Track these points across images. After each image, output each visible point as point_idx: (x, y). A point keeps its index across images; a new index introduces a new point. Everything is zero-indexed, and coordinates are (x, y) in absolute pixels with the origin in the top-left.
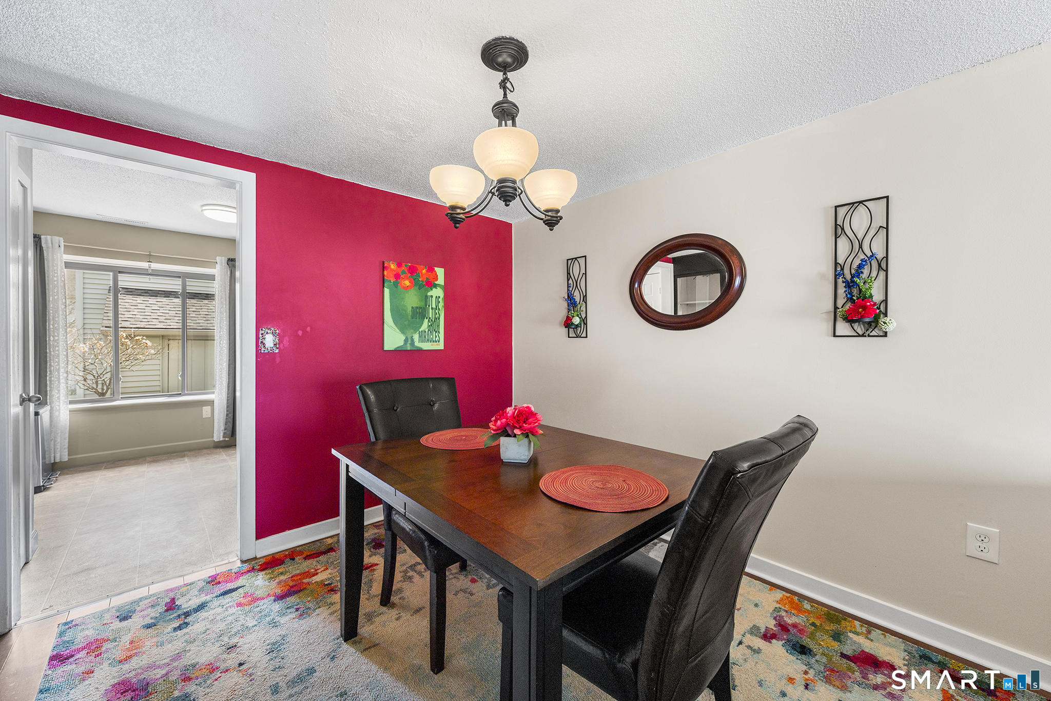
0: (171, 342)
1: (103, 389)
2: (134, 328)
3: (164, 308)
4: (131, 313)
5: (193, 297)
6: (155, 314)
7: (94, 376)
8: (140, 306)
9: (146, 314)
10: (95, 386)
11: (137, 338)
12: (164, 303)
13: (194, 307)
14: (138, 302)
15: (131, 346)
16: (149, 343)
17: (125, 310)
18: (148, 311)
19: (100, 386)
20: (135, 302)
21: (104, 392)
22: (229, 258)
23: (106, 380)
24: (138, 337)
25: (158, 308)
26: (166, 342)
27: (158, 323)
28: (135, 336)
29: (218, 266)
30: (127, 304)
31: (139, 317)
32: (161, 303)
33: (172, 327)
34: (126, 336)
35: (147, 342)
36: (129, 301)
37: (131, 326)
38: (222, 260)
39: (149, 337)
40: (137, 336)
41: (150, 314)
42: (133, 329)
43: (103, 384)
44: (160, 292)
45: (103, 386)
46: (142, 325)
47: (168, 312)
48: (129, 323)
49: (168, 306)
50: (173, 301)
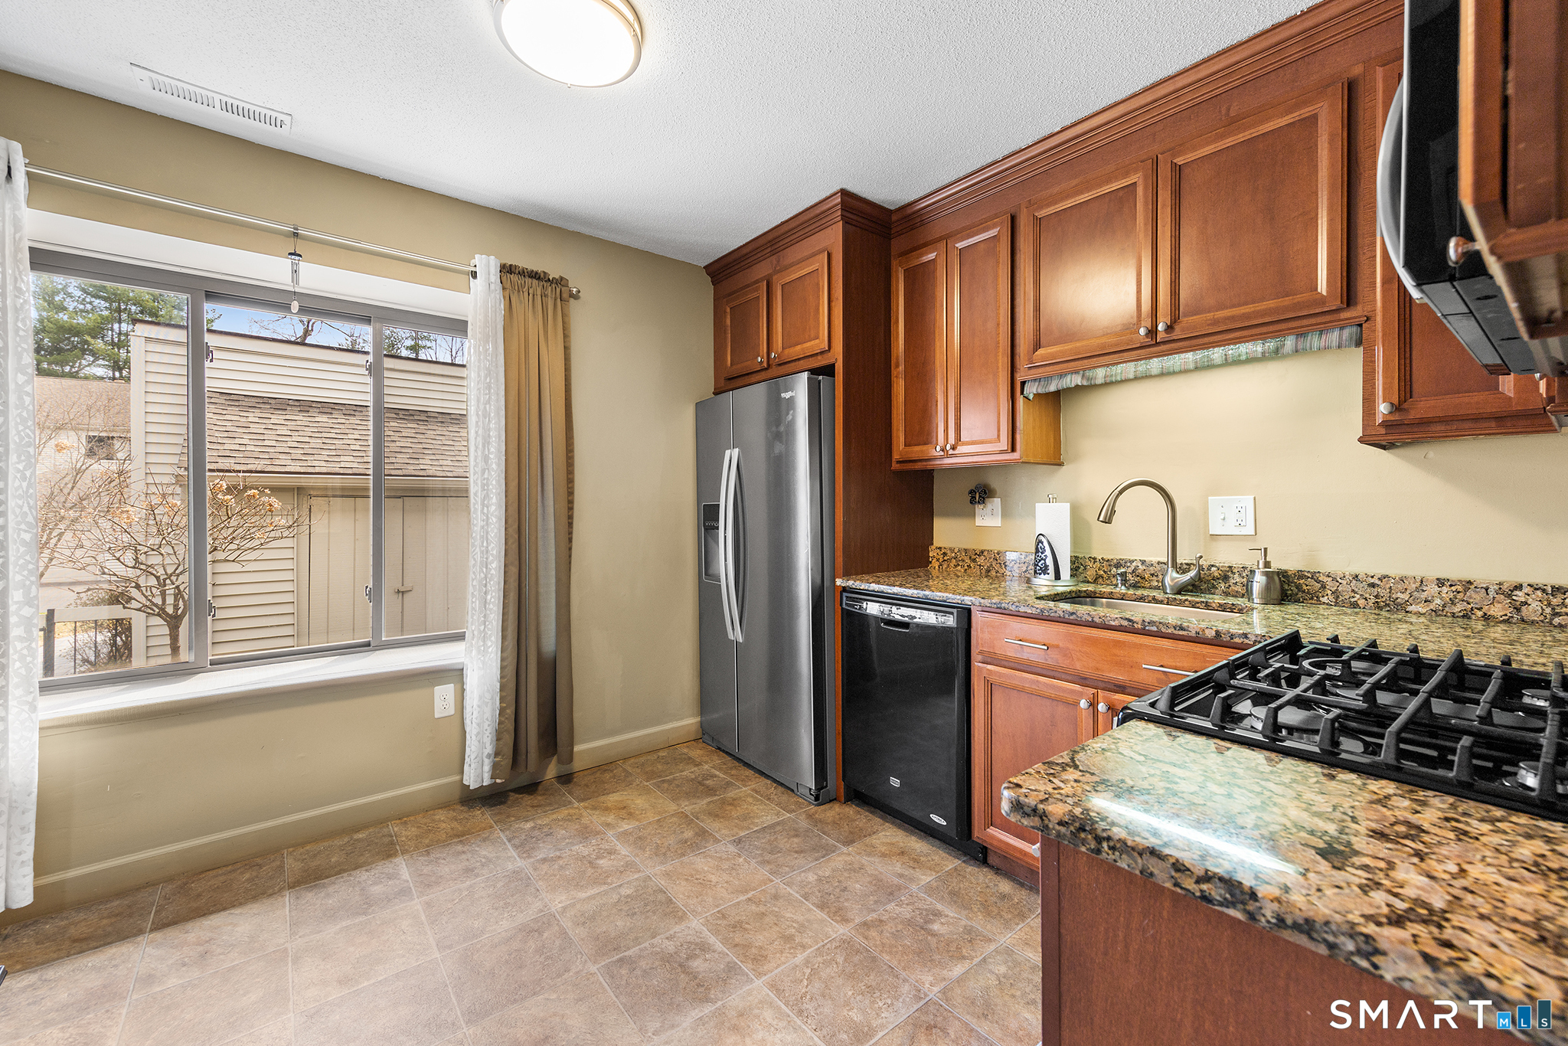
0: (314, 501)
1: (176, 607)
2: (244, 472)
3: (301, 433)
4: (237, 441)
5: (353, 413)
6: (284, 444)
7: (158, 578)
8: (254, 428)
9: (266, 443)
10: (158, 600)
11: (249, 492)
12: (299, 423)
13: (356, 432)
14: (250, 420)
15: (237, 510)
16: (277, 504)
17: (226, 434)
18: (270, 439)
19: (170, 600)
20: (244, 419)
21: (180, 612)
22: (504, 262)
23: (182, 588)
24: (253, 491)
25: (289, 433)
26: (305, 502)
27: (289, 462)
28: (246, 488)
29: (477, 285)
30: (230, 424)
31: (252, 448)
32: (293, 423)
33: (317, 470)
34: (228, 488)
35: (273, 500)
36: (233, 418)
37: (238, 467)
38: (488, 265)
39: (276, 490)
40: (251, 488)
41: (274, 443)
42: (241, 474)
43: (176, 596)
44: (291, 402)
45: (176, 600)
46: (259, 465)
47: (307, 439)
48: (232, 461)
49: (306, 429)
50: (317, 419)
